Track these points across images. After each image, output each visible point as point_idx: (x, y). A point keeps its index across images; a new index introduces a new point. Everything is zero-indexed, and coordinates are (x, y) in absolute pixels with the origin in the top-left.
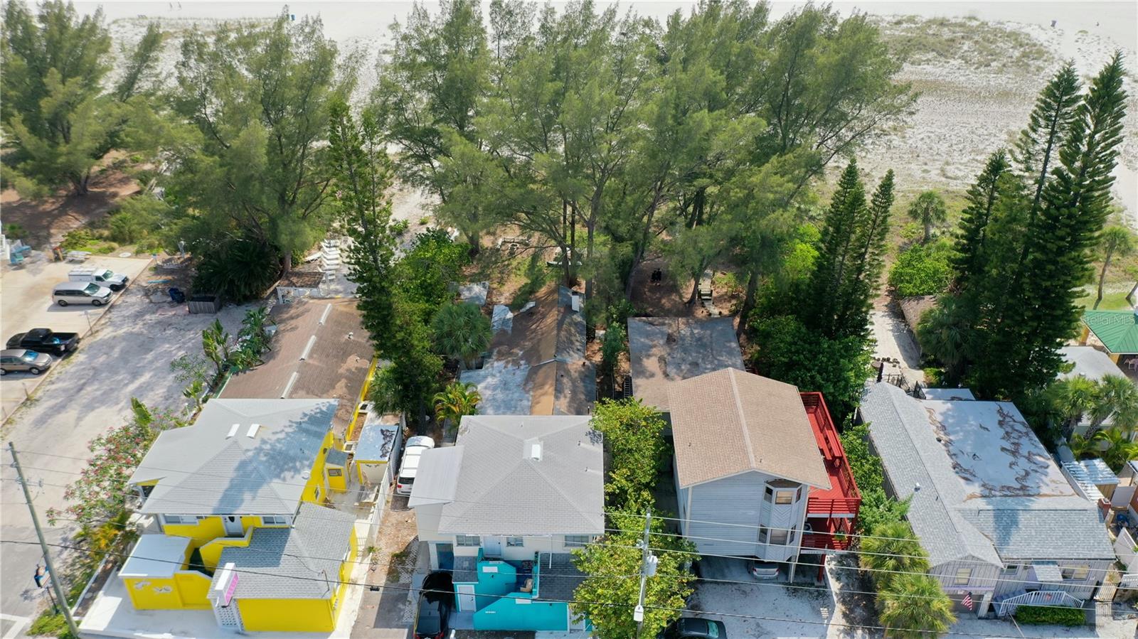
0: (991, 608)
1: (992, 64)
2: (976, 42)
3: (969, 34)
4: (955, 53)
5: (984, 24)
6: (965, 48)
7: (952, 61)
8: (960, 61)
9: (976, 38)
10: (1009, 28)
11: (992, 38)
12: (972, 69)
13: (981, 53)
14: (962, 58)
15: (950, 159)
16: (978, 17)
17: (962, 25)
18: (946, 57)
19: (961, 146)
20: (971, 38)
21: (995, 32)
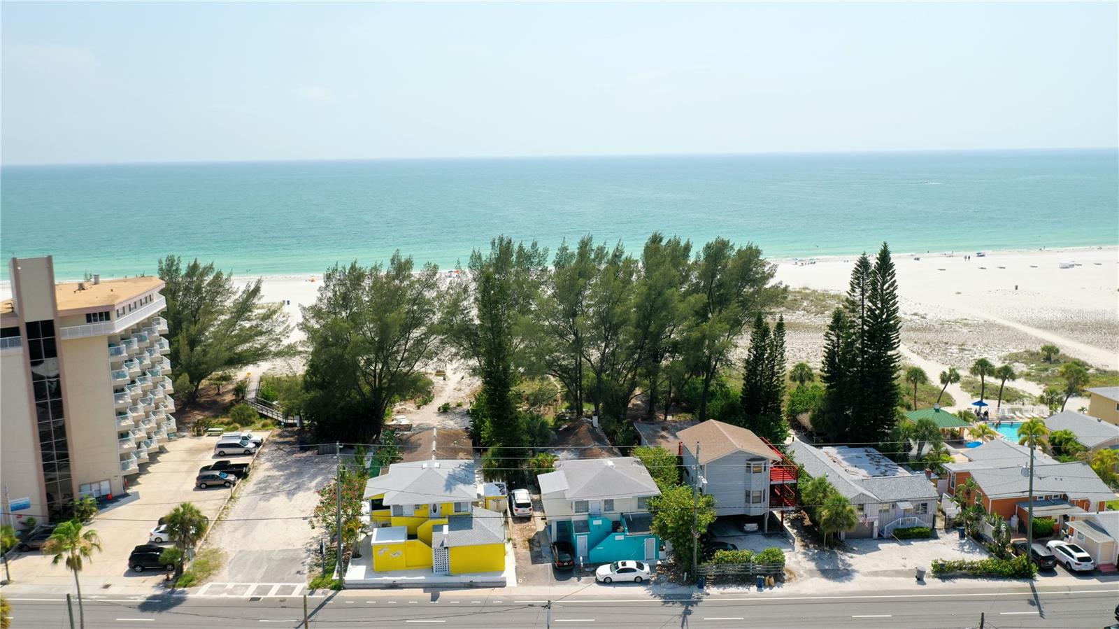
0: (879, 535)
1: (826, 312)
2: (812, 301)
3: (805, 297)
4: (799, 307)
5: (814, 291)
6: (805, 304)
7: (797, 312)
8: (803, 312)
9: (811, 298)
10: (832, 293)
11: (822, 298)
12: (813, 315)
13: (816, 306)
14: (804, 310)
15: (809, 360)
16: (809, 287)
17: (799, 292)
18: (793, 309)
19: (815, 354)
20: (808, 299)
21: (823, 295)
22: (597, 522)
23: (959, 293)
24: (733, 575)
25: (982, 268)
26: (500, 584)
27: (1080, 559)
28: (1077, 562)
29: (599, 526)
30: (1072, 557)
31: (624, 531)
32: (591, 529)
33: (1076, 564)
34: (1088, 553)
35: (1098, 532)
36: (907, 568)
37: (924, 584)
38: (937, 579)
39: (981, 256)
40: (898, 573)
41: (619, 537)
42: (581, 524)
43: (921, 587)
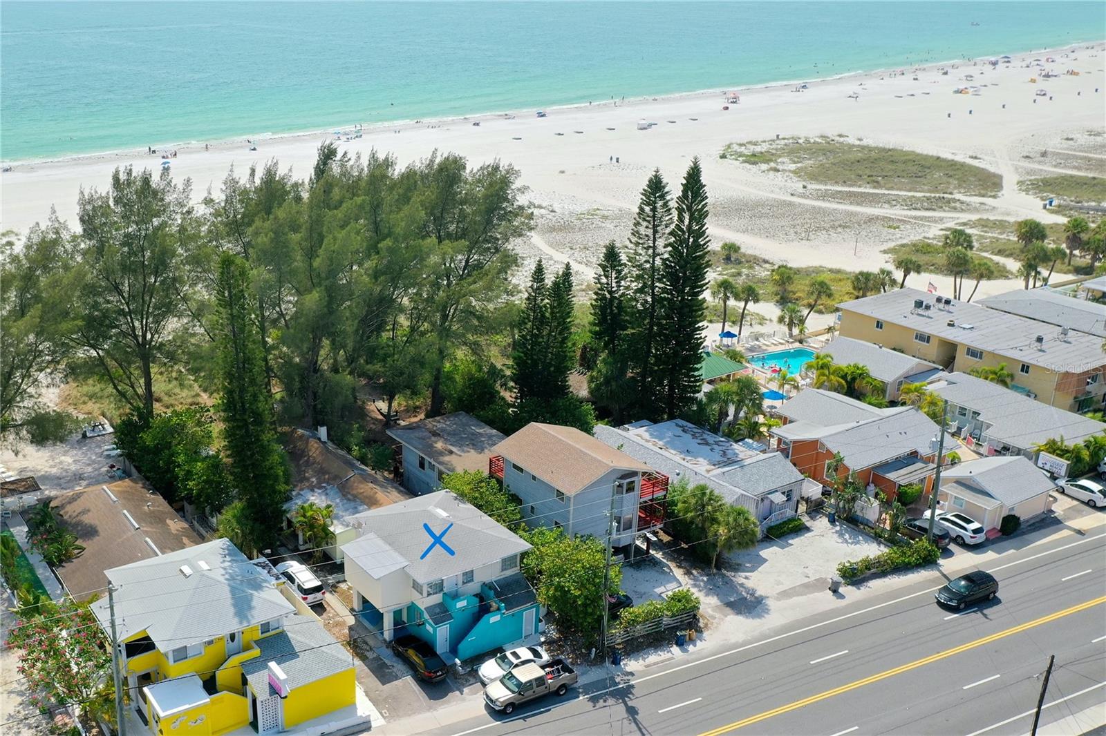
22: (461, 604)
23: (563, 172)
24: (643, 636)
25: (559, 134)
26: (363, 727)
27: (976, 531)
28: (972, 535)
29: (463, 610)
30: (965, 529)
31: (498, 609)
32: (453, 615)
33: (971, 537)
34: (979, 522)
35: (980, 496)
36: (813, 578)
37: (842, 597)
38: (850, 587)
39: (542, 116)
40: (808, 588)
41: (494, 618)
42: (438, 610)
43: (842, 603)
